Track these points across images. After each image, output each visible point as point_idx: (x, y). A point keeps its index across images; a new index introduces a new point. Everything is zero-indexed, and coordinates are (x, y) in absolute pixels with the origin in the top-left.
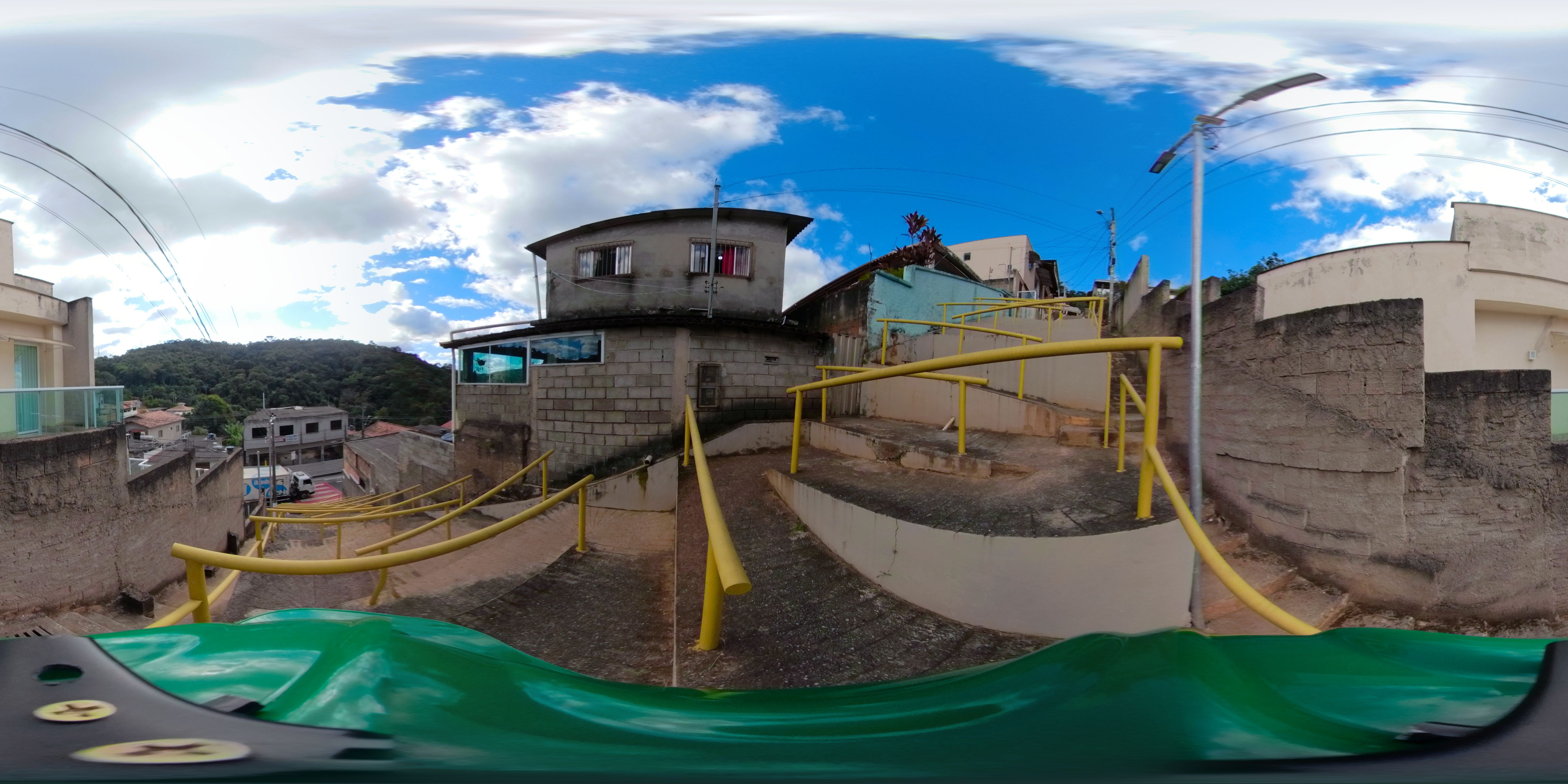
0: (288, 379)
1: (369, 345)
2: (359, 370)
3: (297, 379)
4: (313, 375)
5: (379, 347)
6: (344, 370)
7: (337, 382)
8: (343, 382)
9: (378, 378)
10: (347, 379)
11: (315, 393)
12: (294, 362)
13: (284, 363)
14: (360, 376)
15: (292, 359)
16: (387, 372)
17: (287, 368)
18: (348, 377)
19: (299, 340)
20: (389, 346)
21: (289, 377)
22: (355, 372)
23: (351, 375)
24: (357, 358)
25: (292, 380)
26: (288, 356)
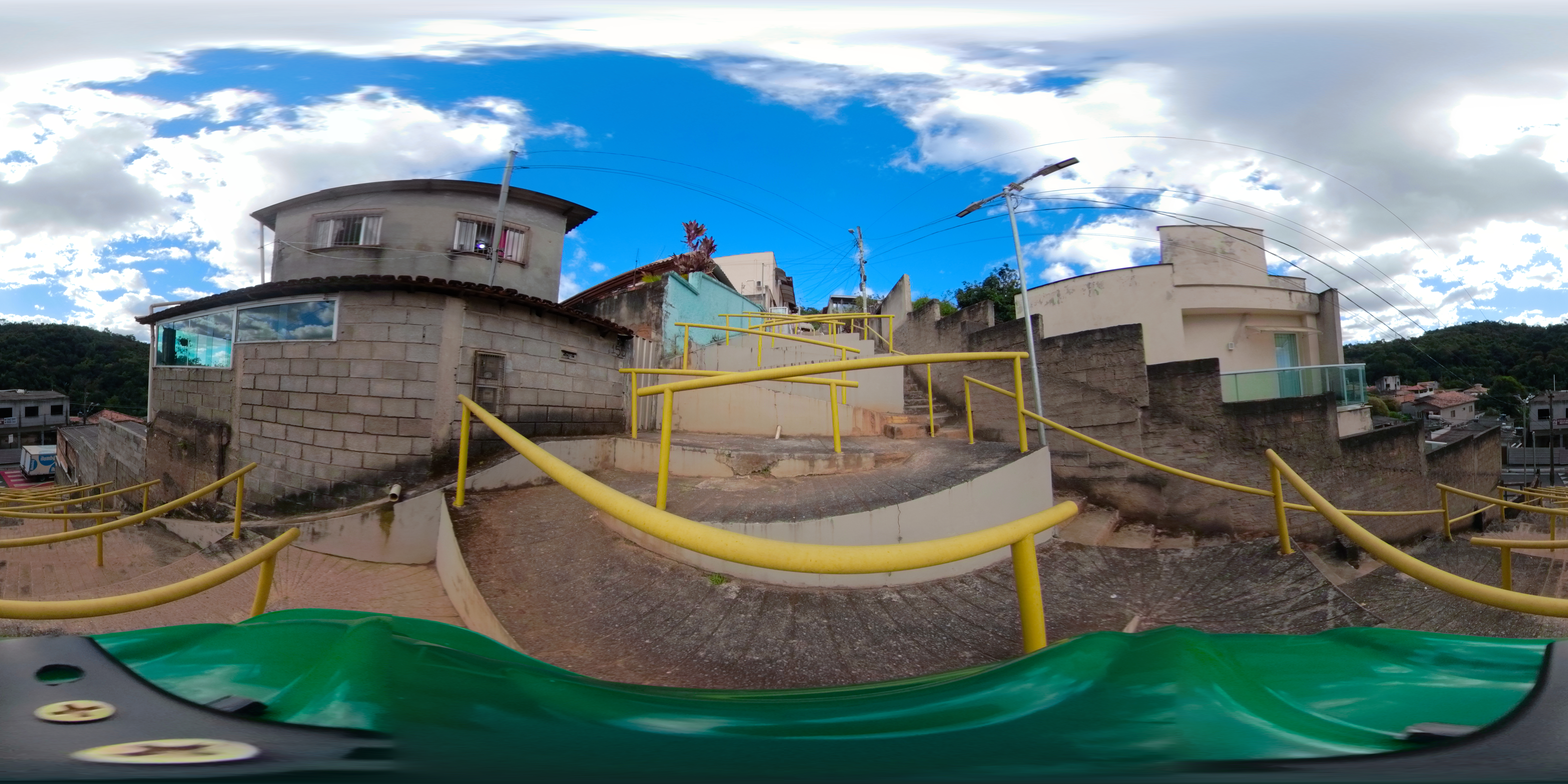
0: (18, 363)
1: (104, 332)
2: (92, 356)
3: (27, 362)
4: (43, 359)
5: (113, 334)
6: (76, 356)
7: (68, 368)
8: (74, 368)
9: (110, 365)
10: (78, 365)
11: (45, 377)
12: (24, 346)
13: (14, 346)
14: (92, 362)
15: (23, 343)
16: (120, 360)
17: (17, 352)
18: (79, 363)
19: (31, 324)
20: (124, 335)
21: (19, 361)
22: (87, 358)
23: (83, 361)
24: (90, 344)
25: (22, 363)
26: (19, 339)
